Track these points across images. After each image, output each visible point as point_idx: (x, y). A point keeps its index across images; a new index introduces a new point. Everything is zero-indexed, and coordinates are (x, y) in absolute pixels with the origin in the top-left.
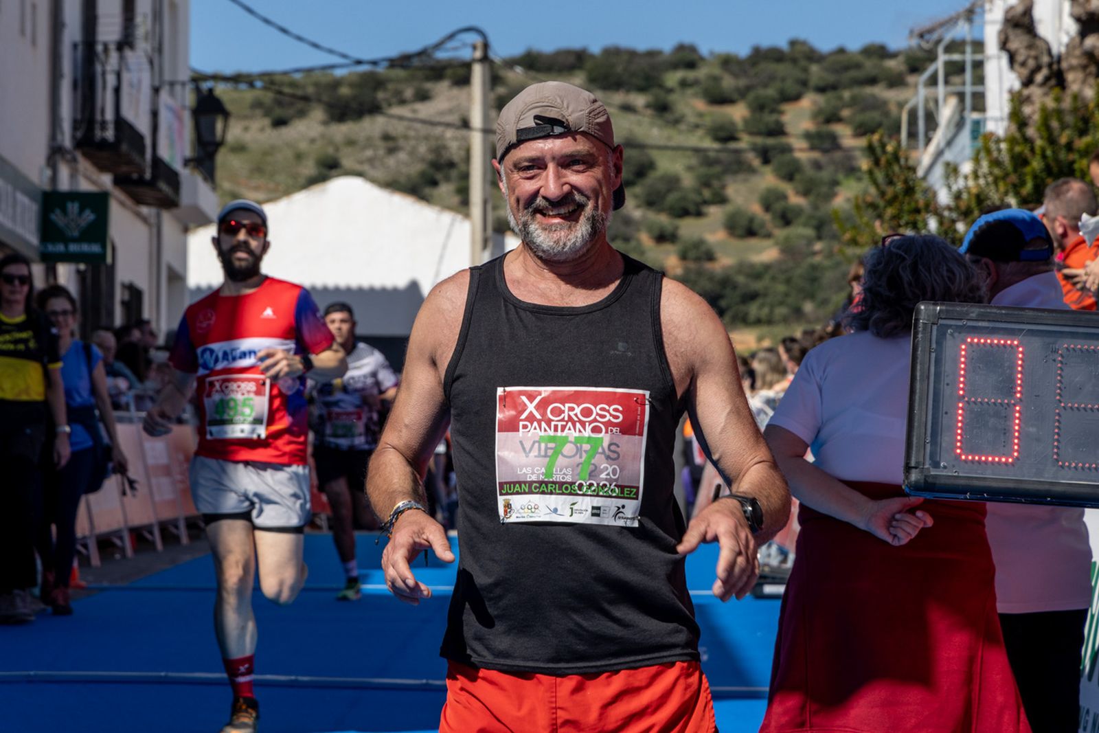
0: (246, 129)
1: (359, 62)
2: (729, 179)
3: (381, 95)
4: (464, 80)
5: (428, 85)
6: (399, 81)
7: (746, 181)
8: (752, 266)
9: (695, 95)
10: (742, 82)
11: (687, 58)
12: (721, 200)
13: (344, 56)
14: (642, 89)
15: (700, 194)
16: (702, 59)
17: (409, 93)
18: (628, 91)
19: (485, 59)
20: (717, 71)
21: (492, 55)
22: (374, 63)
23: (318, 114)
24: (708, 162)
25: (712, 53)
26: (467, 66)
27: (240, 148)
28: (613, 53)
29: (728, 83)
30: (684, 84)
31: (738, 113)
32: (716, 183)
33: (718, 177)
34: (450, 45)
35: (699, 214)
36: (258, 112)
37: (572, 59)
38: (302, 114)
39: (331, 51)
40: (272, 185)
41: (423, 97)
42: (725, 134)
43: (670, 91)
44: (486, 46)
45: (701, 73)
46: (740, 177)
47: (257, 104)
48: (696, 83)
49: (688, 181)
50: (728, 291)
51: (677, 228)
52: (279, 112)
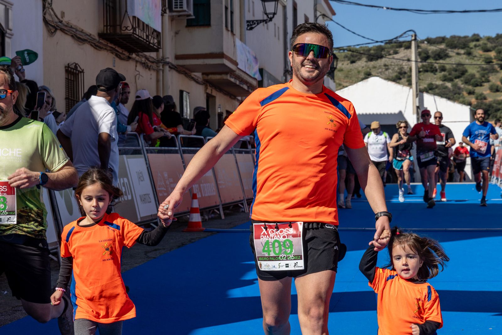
0: (343, 64)
1: (377, 42)
2: (490, 74)
3: (383, 53)
4: (409, 47)
5: (397, 49)
6: (388, 48)
7: (495, 75)
8: (498, 101)
9: (479, 49)
10: (493, 45)
11: (476, 38)
12: (488, 81)
13: (372, 40)
14: (463, 48)
15: (481, 79)
16: (481, 38)
17: (392, 52)
18: (458, 49)
19: (415, 39)
20: (486, 42)
21: (417, 38)
22: (382, 42)
23: (364, 59)
24: (484, 69)
25: (484, 36)
26: (410, 42)
27: (341, 70)
28: (453, 37)
29: (489, 45)
30: (476, 46)
31: (492, 54)
32: (486, 76)
33: (487, 74)
34: (404, 36)
35: (481, 86)
36: (346, 59)
37: (441, 40)
38: (359, 59)
39: (368, 39)
40: (351, 81)
41: (396, 53)
42: (489, 61)
43: (472, 48)
44: (416, 35)
45: (481, 42)
46: (493, 74)
47: (346, 57)
48: (479, 45)
49: (478, 75)
50: (491, 109)
51: (474, 90)
52: (352, 59)
